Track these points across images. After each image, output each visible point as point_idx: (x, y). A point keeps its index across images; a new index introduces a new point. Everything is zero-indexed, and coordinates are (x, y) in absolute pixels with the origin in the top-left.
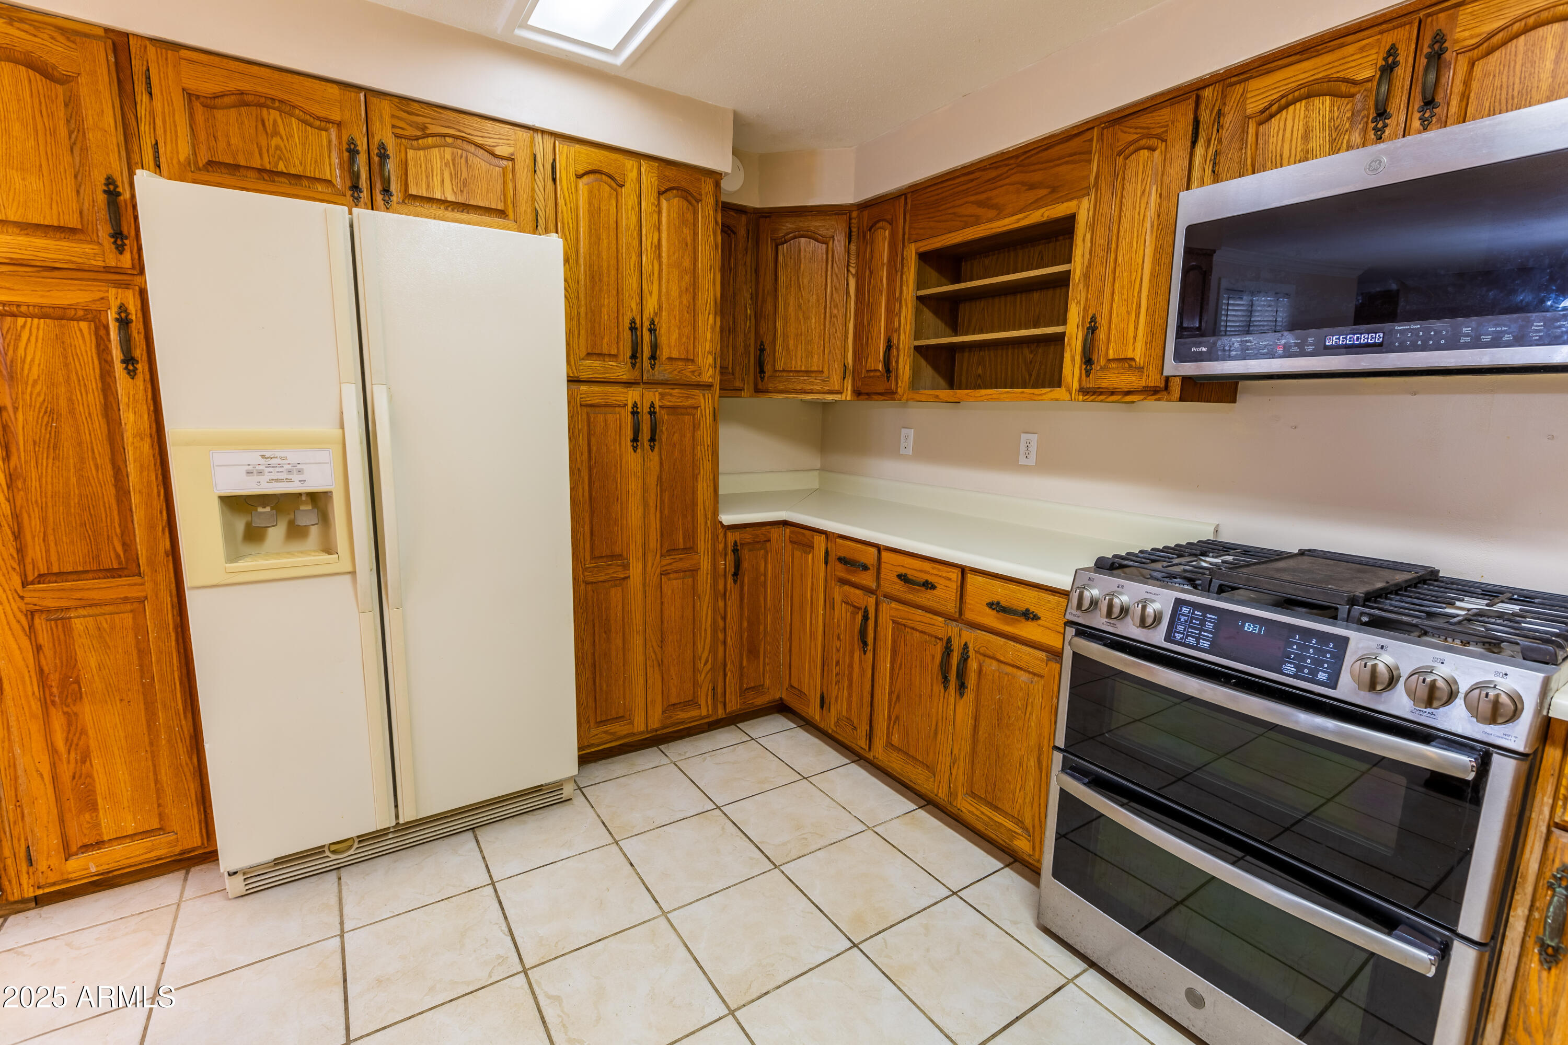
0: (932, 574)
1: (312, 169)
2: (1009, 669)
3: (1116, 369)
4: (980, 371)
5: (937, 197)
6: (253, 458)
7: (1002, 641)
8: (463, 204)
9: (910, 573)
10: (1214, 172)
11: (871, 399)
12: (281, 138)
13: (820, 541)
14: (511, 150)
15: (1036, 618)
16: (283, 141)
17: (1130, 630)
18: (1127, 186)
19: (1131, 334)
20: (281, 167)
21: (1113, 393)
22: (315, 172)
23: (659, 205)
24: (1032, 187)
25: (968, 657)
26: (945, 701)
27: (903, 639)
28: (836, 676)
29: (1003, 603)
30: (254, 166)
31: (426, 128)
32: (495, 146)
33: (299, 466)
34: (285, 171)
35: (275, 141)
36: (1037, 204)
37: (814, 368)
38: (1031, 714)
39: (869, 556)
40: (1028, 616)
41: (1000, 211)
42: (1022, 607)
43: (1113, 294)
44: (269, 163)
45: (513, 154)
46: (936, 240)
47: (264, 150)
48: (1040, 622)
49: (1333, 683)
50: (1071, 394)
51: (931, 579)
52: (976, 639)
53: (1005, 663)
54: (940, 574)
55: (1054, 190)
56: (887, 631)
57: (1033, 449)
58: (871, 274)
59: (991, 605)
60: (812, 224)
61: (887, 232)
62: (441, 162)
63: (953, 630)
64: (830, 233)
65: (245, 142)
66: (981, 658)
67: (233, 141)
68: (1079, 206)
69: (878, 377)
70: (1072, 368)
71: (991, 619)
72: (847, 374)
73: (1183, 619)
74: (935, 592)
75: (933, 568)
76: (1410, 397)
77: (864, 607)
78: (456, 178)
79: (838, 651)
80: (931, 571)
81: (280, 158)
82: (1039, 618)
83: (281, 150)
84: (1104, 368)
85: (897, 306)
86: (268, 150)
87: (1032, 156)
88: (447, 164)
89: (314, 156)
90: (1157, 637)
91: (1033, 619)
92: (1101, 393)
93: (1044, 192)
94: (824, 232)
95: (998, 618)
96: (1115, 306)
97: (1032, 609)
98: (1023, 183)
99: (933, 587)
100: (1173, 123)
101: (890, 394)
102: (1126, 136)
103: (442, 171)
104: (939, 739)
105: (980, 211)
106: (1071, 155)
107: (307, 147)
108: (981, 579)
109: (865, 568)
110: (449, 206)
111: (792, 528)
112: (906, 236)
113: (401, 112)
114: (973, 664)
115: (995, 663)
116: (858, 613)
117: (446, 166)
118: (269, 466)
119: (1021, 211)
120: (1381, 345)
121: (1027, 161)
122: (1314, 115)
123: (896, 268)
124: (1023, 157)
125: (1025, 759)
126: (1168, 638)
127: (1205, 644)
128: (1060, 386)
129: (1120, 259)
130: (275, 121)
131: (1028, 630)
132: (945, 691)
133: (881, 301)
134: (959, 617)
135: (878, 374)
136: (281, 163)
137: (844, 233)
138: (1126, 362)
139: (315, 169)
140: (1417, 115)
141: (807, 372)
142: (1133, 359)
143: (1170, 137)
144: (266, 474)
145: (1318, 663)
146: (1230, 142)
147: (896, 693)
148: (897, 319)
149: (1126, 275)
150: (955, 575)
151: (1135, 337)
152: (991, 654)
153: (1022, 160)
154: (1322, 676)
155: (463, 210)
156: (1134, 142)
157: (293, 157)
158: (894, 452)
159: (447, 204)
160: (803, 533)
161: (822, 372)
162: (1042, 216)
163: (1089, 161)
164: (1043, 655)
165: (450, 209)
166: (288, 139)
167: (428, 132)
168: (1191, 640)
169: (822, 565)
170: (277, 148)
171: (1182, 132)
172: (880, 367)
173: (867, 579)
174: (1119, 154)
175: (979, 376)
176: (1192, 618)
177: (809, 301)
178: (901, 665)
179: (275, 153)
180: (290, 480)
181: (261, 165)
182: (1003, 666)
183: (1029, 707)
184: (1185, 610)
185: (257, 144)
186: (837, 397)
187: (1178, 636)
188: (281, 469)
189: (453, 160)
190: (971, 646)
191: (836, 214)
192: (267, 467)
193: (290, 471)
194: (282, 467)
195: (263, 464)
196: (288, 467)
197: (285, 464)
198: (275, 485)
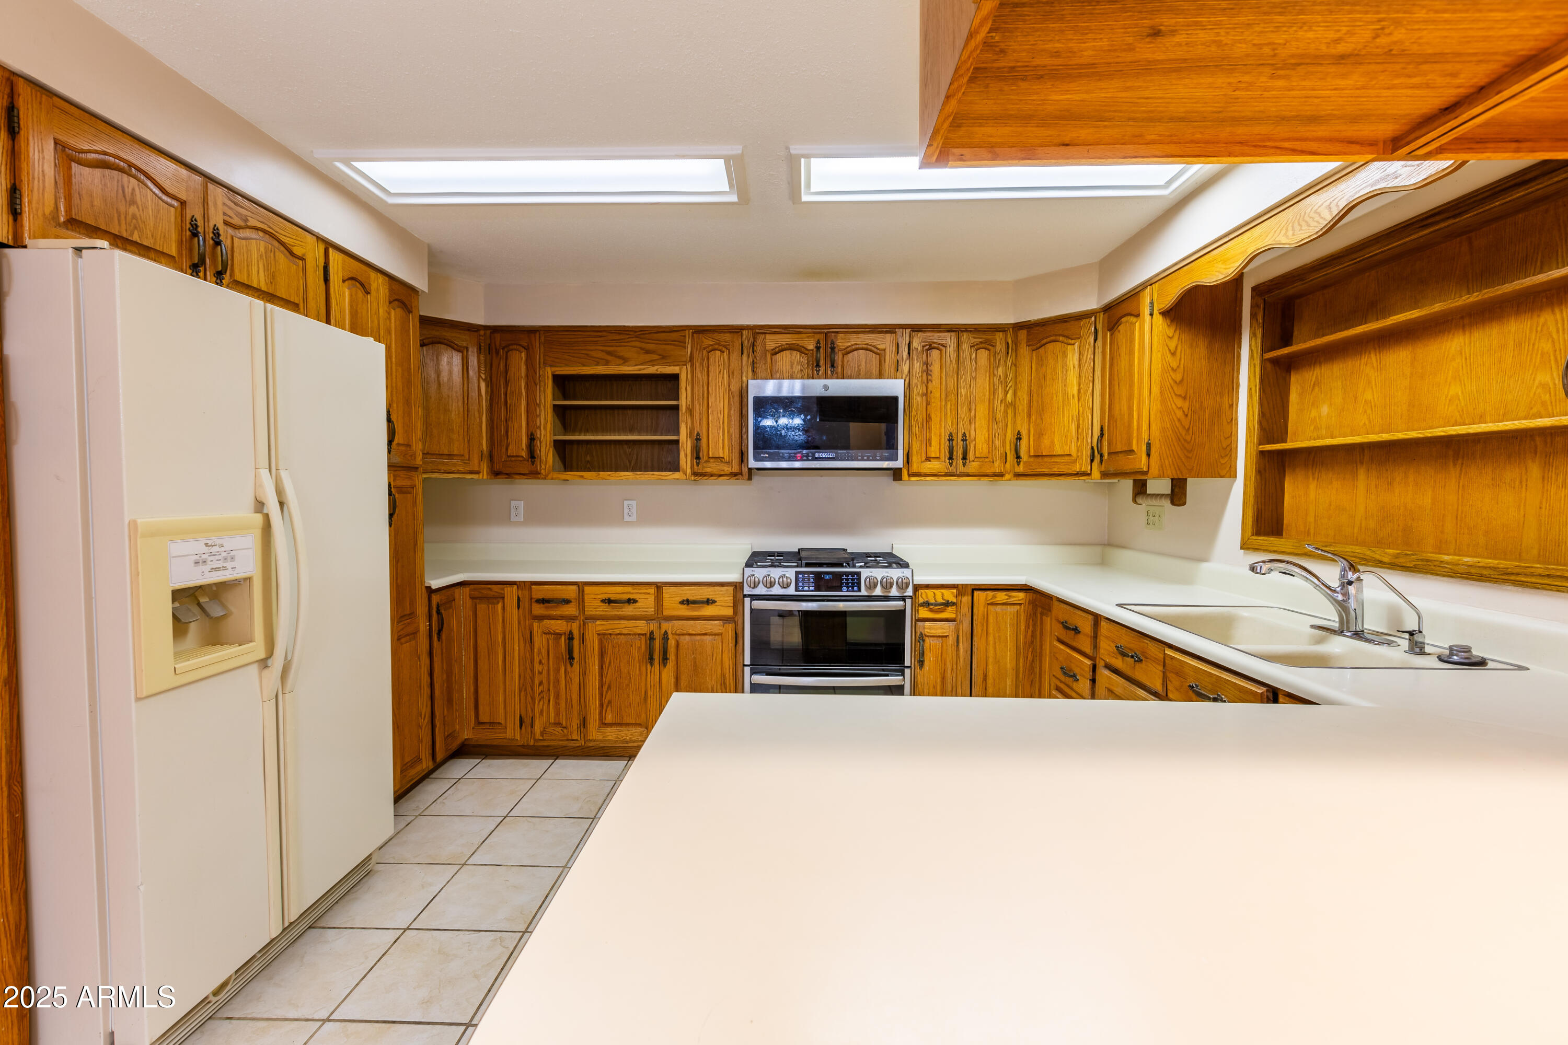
0: (633, 593)
1: (161, 243)
2: (698, 638)
3: (714, 462)
4: (588, 458)
5: (569, 340)
6: (199, 547)
7: (692, 622)
8: (272, 294)
9: (613, 597)
10: (753, 371)
11: (512, 478)
12: (138, 207)
13: (509, 591)
14: (303, 251)
15: (714, 602)
16: (139, 210)
17: (777, 590)
18: (710, 366)
19: (721, 444)
20: (136, 237)
21: (712, 476)
22: (163, 246)
23: (389, 313)
24: (648, 352)
25: (668, 639)
26: (652, 674)
27: (610, 645)
28: (539, 694)
29: (691, 599)
30: (113, 231)
31: (248, 220)
32: (293, 246)
33: (232, 553)
34: (139, 241)
35: (133, 209)
36: (652, 363)
37: (456, 452)
38: (716, 659)
39: (572, 592)
40: (709, 602)
41: (625, 361)
42: (705, 598)
43: (708, 422)
44: (126, 230)
45: (304, 255)
46: (572, 368)
47: (123, 217)
48: (716, 604)
49: (859, 590)
50: (686, 476)
51: (632, 596)
52: (672, 627)
53: (695, 635)
54: (640, 591)
55: (664, 357)
56: (593, 643)
57: (634, 510)
58: (507, 383)
59: (682, 603)
60: (448, 334)
61: (523, 354)
62: (258, 253)
63: (653, 626)
64: (464, 344)
65: (106, 205)
66: (677, 637)
67: (95, 203)
68: (681, 370)
69: (521, 461)
70: (685, 460)
71: (684, 611)
72: (483, 458)
73: (800, 580)
74: (637, 604)
75: (634, 589)
76: (820, 478)
77: (567, 633)
78: (268, 270)
79: (540, 673)
80: (632, 591)
81: (135, 228)
82: (716, 602)
83: (137, 220)
84: (707, 462)
85: (538, 410)
86: (126, 217)
87: (646, 334)
88: (261, 256)
89: (163, 230)
90: (791, 591)
91: (712, 603)
92: (705, 476)
93: (657, 357)
94: (460, 343)
95: (688, 609)
96: (710, 429)
97: (711, 598)
98: (641, 349)
99: (635, 601)
100: (732, 342)
101: (534, 474)
102: (707, 341)
103: (258, 261)
104: (649, 702)
105: (609, 358)
106: (673, 341)
107: (158, 221)
108: (673, 588)
109: (567, 602)
110: (260, 295)
111: (472, 587)
112: (542, 361)
113: (230, 202)
114: (672, 643)
115: (687, 638)
116: (560, 638)
117: (261, 258)
118: (211, 554)
119: (641, 364)
120: (834, 458)
121: (642, 336)
122: (794, 358)
123: (532, 381)
124: (640, 333)
125: (715, 686)
126: (797, 590)
127: (812, 588)
128: (679, 471)
129: (710, 404)
130: (133, 190)
131: (709, 611)
132: (651, 667)
133: (520, 404)
134: (659, 616)
135: (521, 459)
136: (136, 232)
137: (476, 347)
138: (719, 459)
139: (163, 244)
140: (829, 369)
141: (450, 456)
142: (723, 458)
143: (731, 348)
144: (209, 562)
145: (853, 584)
146: (760, 359)
147: (607, 684)
148: (538, 419)
149: (715, 413)
150: (652, 590)
151: (723, 446)
152: (685, 632)
153: (639, 335)
154: (856, 589)
155: (270, 299)
156: (712, 345)
157: (146, 229)
158: (505, 519)
159: (260, 293)
160: (489, 588)
161: (463, 455)
162: (657, 370)
163: (685, 348)
164: (721, 622)
165: (261, 297)
166: (143, 210)
167: (249, 224)
168: (806, 588)
169: (516, 611)
170: (134, 217)
171: (737, 348)
172: (524, 454)
173: (570, 610)
174: (704, 349)
175: (588, 461)
176: (804, 579)
177: (449, 396)
178: (610, 663)
179: (132, 222)
180: (225, 568)
181: (119, 232)
182: (693, 637)
183: (715, 655)
184: (800, 576)
185: (117, 210)
186: (475, 476)
187: (800, 588)
188: (220, 557)
189: (266, 253)
190: (669, 633)
191: (469, 330)
192: (209, 556)
193: (225, 559)
194: (220, 554)
195: (207, 553)
196: (224, 554)
197: (221, 552)
198: (214, 573)
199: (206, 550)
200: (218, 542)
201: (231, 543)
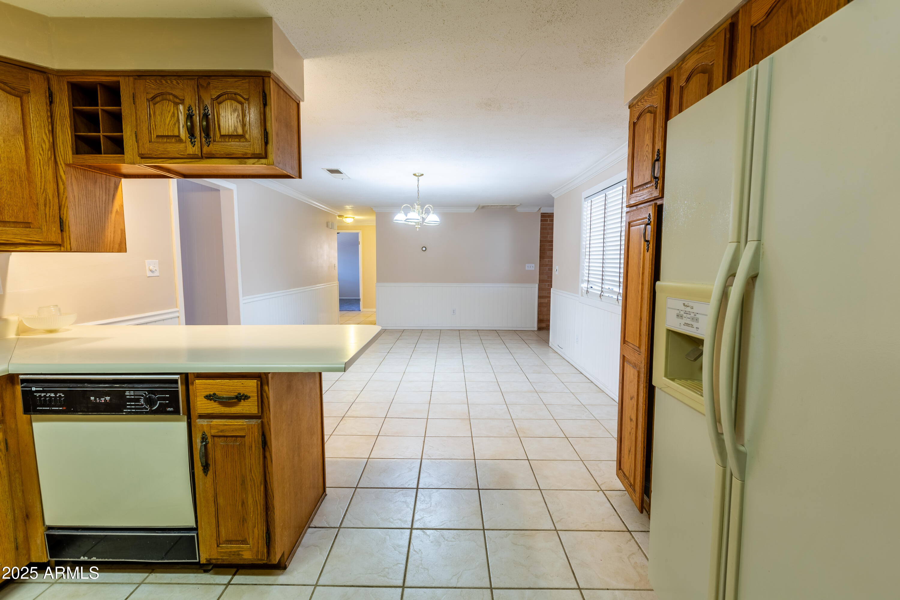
6: (680, 304)
33: (697, 316)
144: (684, 318)
180: (692, 326)
188: (690, 316)
192: (685, 313)
193: (693, 319)
194: (690, 314)
195: (684, 311)
196: (692, 315)
197: (691, 312)
198: (686, 327)
199: (683, 308)
200: (691, 304)
201: (698, 307)
